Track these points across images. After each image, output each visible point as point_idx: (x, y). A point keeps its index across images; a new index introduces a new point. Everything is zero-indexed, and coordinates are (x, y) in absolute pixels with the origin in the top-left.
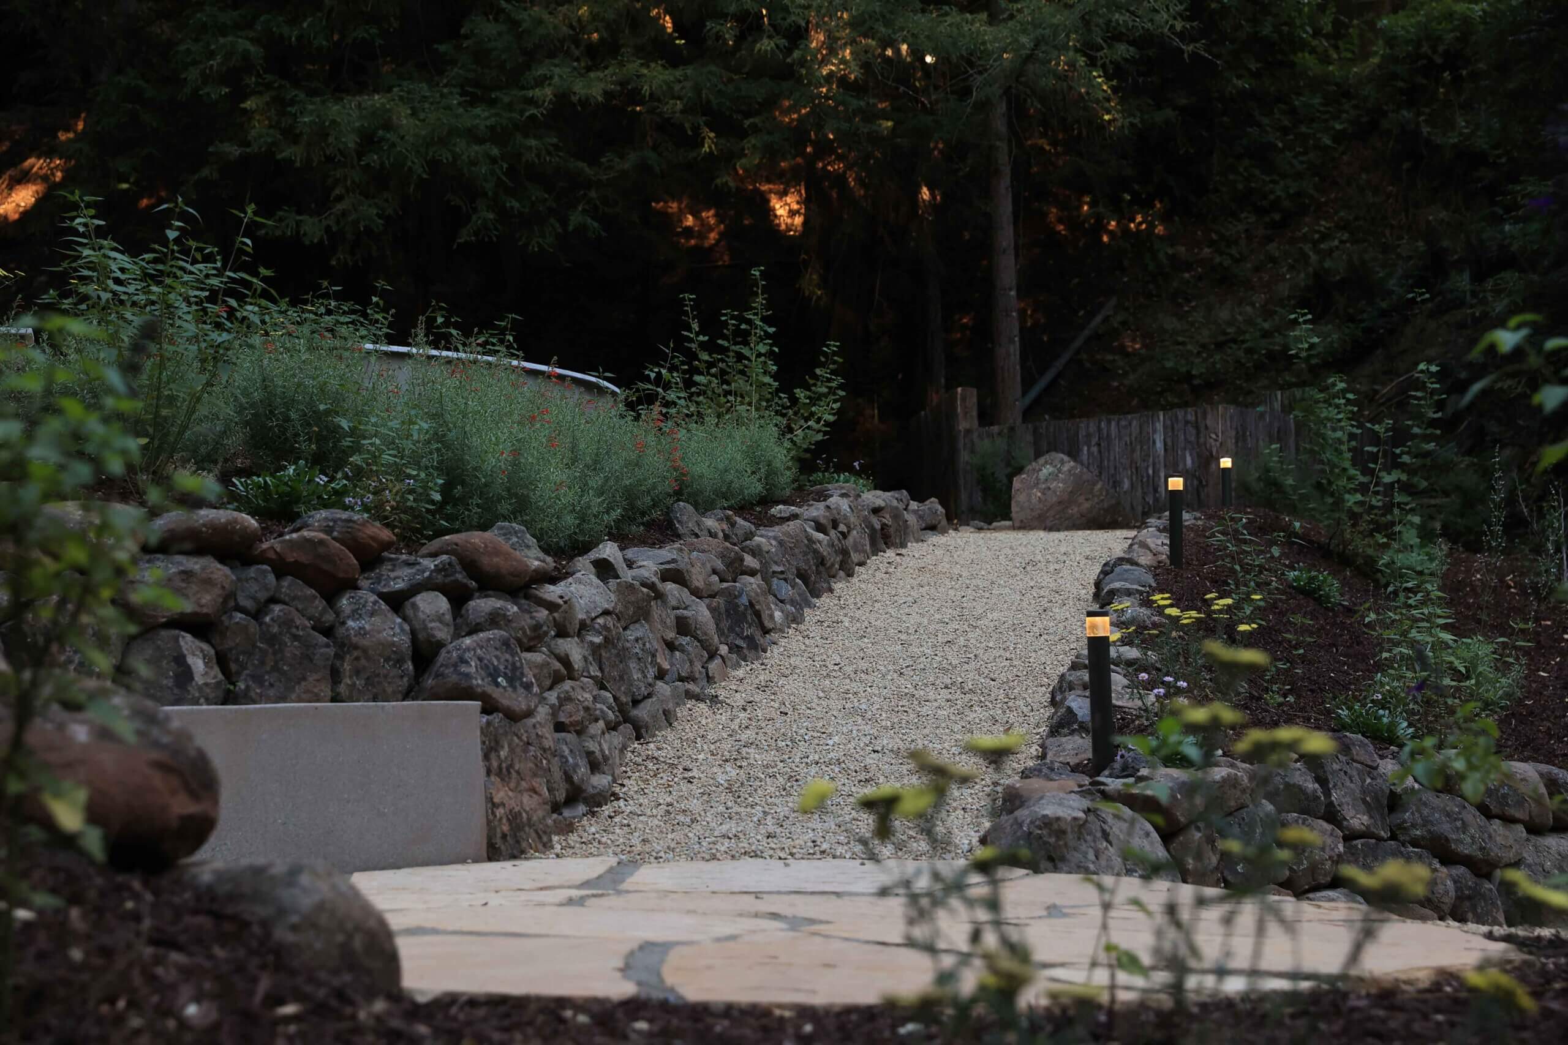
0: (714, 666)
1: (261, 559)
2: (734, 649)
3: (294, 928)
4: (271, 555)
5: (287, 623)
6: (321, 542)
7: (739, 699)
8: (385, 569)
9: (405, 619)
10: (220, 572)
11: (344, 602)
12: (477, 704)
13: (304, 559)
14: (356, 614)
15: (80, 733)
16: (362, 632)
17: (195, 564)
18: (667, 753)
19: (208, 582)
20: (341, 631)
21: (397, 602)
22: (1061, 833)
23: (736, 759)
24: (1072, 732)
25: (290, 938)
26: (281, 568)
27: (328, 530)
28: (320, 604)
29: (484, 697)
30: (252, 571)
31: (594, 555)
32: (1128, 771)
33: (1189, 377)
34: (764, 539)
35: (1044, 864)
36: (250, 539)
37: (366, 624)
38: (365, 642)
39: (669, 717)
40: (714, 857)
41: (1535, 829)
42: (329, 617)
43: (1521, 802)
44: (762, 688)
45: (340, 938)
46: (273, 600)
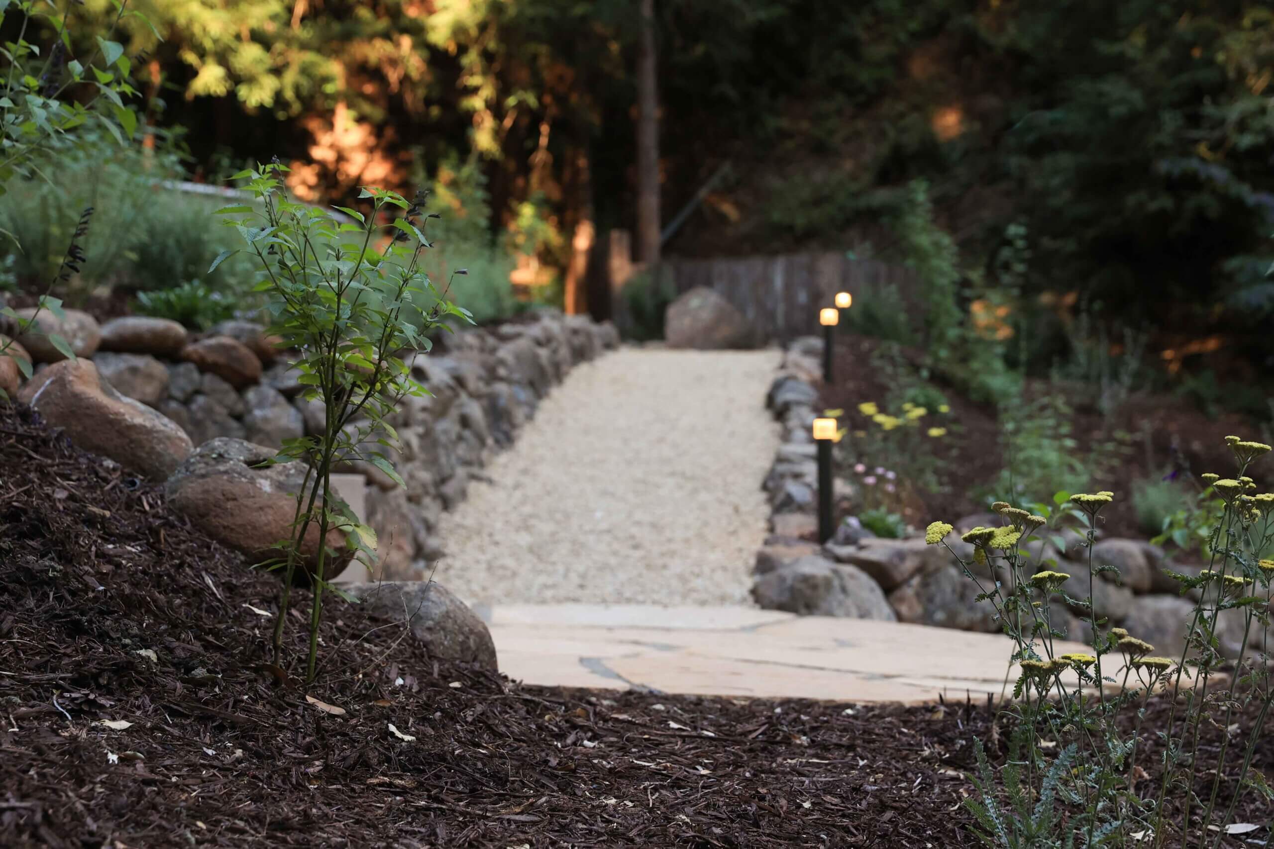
0: (485, 454)
1: (187, 359)
2: (497, 441)
3: (429, 629)
4: (195, 356)
5: (209, 411)
6: (233, 348)
7: (509, 481)
8: (279, 370)
9: (299, 409)
10: (159, 369)
11: (251, 395)
12: (360, 479)
13: (221, 359)
14: (261, 405)
15: (266, 486)
16: (266, 420)
17: (142, 362)
18: (470, 522)
19: (150, 377)
20: (248, 419)
21: (290, 395)
22: (815, 587)
23: (526, 527)
24: (791, 511)
25: (428, 637)
26: (204, 367)
27: (237, 337)
28: (233, 396)
29: (363, 472)
30: (182, 368)
31: (409, 362)
32: (849, 540)
33: (790, 228)
34: (506, 352)
35: (803, 611)
36: (179, 343)
37: (269, 413)
38: (269, 427)
39: (463, 494)
40: (543, 602)
41: (1138, 592)
42: (240, 407)
43: (1128, 571)
44: (525, 472)
45: (461, 638)
46: (198, 392)
